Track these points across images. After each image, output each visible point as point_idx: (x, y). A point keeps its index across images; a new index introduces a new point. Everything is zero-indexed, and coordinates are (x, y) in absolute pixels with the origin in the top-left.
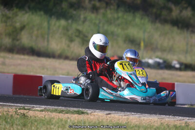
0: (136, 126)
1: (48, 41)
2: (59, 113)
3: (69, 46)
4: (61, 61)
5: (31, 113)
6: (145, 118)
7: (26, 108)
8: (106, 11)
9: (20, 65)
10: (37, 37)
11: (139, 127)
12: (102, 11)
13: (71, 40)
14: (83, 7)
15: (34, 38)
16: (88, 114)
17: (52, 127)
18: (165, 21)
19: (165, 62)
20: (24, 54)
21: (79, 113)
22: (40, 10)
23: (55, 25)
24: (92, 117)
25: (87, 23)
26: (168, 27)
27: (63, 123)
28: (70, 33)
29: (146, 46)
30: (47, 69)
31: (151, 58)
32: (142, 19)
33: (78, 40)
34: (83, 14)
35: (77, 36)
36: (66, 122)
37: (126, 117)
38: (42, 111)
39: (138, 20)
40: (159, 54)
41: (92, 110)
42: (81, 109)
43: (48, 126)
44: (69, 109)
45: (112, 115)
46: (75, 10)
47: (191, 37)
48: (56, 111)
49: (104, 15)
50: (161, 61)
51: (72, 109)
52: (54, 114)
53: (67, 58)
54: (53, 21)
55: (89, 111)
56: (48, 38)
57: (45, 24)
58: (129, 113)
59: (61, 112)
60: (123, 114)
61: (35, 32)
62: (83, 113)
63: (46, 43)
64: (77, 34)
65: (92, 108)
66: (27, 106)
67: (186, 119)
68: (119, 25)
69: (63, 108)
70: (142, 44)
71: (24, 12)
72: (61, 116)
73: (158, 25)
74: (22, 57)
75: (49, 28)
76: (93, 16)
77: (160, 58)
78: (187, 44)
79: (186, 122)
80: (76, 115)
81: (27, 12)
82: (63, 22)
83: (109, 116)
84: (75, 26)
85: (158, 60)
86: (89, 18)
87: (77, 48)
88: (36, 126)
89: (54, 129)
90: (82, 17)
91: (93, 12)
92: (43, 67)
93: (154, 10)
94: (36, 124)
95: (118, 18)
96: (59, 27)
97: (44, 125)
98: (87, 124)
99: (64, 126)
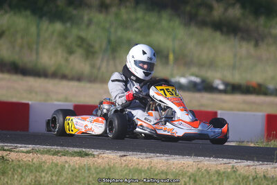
0: (162, 172)
1: (37, 53)
2: (53, 155)
3: (67, 60)
4: (56, 81)
5: (13, 156)
6: (176, 161)
7: (6, 148)
8: (120, 10)
10: (22, 47)
11: (166, 174)
12: (114, 10)
13: (71, 52)
14: (86, 5)
15: (17, 48)
16: (94, 156)
17: (43, 174)
18: (203, 24)
19: (203, 81)
20: (2, 72)
21: (81, 155)
22: (26, 9)
23: (47, 30)
24: (100, 161)
25: (93, 28)
26: (207, 32)
27: (59, 169)
28: (69, 41)
29: (176, 60)
30: (36, 93)
31: (183, 76)
32: (170, 20)
33: (80, 52)
34: (86, 15)
35: (79, 46)
36: (63, 168)
37: (148, 160)
38: (28, 152)
39: (165, 23)
40: (195, 70)
41: (100, 151)
42: (84, 150)
43: (38, 174)
44: (67, 149)
45: (129, 158)
46: (75, 9)
48: (48, 152)
49: (117, 15)
50: (198, 80)
51: (71, 149)
52: (46, 157)
53: (64, 77)
54: (45, 24)
55: (96, 152)
56: (37, 49)
57: (33, 29)
58: (152, 154)
59: (56, 153)
60: (143, 155)
61: (19, 41)
62: (87, 155)
63: (34, 57)
64: (79, 43)
65: (100, 148)
66: (8, 146)
67: (233, 162)
68: (138, 30)
69: (59, 148)
70: (171, 57)
71: (2, 12)
72: (57, 159)
73: (194, 29)
75: (38, 35)
76: (101, 17)
77: (197, 76)
78: (235, 56)
79: (233, 167)
80: (77, 158)
81: (6, 12)
82: (58, 26)
83: (125, 158)
84: (75, 32)
85: (194, 79)
86: (95, 20)
87: (78, 63)
88: (21, 174)
89: (46, 178)
90: (86, 18)
91: (100, 12)
92: (30, 91)
93: (188, 8)
94: (20, 171)
95: (137, 20)
96: (53, 33)
97: (31, 172)
98: (93, 171)
99: (59, 174)
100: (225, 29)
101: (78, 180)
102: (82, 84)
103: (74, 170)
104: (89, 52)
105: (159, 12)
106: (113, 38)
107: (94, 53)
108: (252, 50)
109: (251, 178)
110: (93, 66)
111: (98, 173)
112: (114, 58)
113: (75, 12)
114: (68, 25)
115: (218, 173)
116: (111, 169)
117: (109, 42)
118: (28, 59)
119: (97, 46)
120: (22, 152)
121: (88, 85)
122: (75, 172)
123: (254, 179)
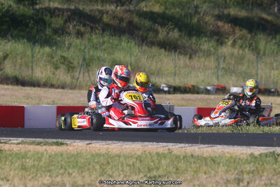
0: (116, 156)
1: (32, 70)
2: (37, 145)
3: (54, 74)
4: (46, 89)
5: (7, 147)
6: (127, 146)
7: (2, 141)
8: (91, 36)
9: (3, 95)
10: (21, 65)
11: (119, 156)
12: (87, 36)
13: (57, 68)
14: (67, 33)
15: (18, 67)
16: (67, 144)
17: (28, 161)
18: (152, 44)
20: (7, 84)
21: (57, 144)
22: (23, 37)
23: (39, 52)
24: (71, 148)
25: (72, 49)
26: (155, 50)
27: (39, 155)
28: (55, 59)
30: (32, 98)
32: (128, 42)
33: (63, 67)
34: (67, 40)
35: (62, 63)
36: (42, 154)
37: (107, 146)
38: (18, 144)
39: (124, 44)
41: (71, 141)
42: (60, 140)
43: (24, 160)
44: (47, 140)
45: (93, 145)
46: (59, 37)
47: (179, 60)
48: (33, 143)
49: (90, 40)
51: (50, 140)
52: (31, 147)
53: (52, 86)
54: (37, 48)
55: (68, 142)
56: (32, 66)
57: (29, 53)
58: (110, 142)
59: (39, 144)
60: (104, 142)
61: (19, 61)
62: (62, 144)
63: (30, 72)
64: (62, 61)
65: (72, 139)
66: (4, 139)
67: (171, 145)
68: (105, 50)
69: (41, 140)
71: (6, 41)
72: (39, 148)
73: (145, 48)
74: (6, 87)
75: (33, 56)
76: (78, 41)
78: (176, 66)
79: (169, 149)
80: (54, 147)
81: (9, 41)
82: (47, 49)
83: (90, 145)
84: (59, 52)
86: (74, 44)
87: (62, 76)
88: (11, 161)
89: (29, 163)
90: (67, 43)
91: (78, 38)
92: (28, 97)
93: (141, 33)
94: (10, 158)
95: (104, 43)
96: (43, 54)
97: (19, 159)
98: (65, 156)
99: (40, 159)
100: (168, 47)
101: (54, 163)
102: (65, 91)
103: (50, 157)
104: (70, 67)
105: (120, 36)
106: (87, 57)
107: (73, 68)
108: (188, 61)
109: (182, 157)
110: (73, 77)
111: (68, 158)
112: (88, 71)
113: (58, 39)
114: (54, 48)
115: (158, 154)
116: (78, 155)
117: (84, 59)
118: (25, 74)
119: (75, 63)
120: (14, 144)
121: (70, 91)
122: (51, 158)
123: (184, 158)
